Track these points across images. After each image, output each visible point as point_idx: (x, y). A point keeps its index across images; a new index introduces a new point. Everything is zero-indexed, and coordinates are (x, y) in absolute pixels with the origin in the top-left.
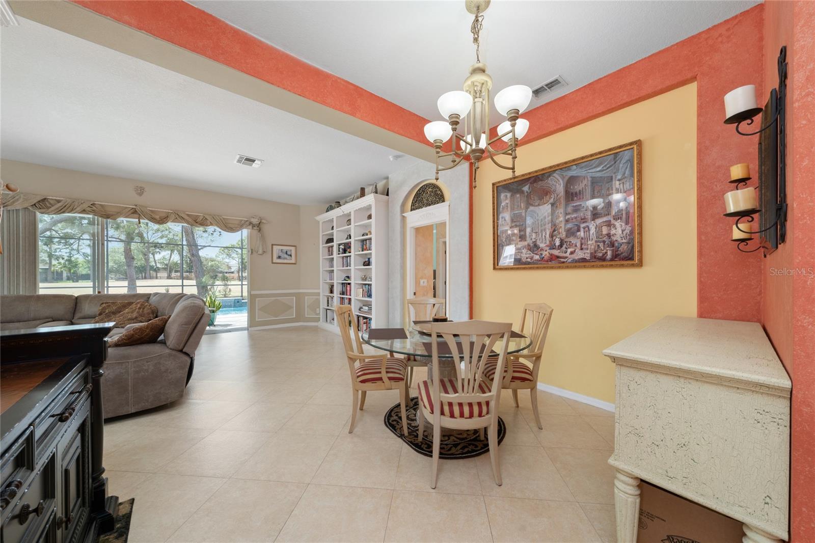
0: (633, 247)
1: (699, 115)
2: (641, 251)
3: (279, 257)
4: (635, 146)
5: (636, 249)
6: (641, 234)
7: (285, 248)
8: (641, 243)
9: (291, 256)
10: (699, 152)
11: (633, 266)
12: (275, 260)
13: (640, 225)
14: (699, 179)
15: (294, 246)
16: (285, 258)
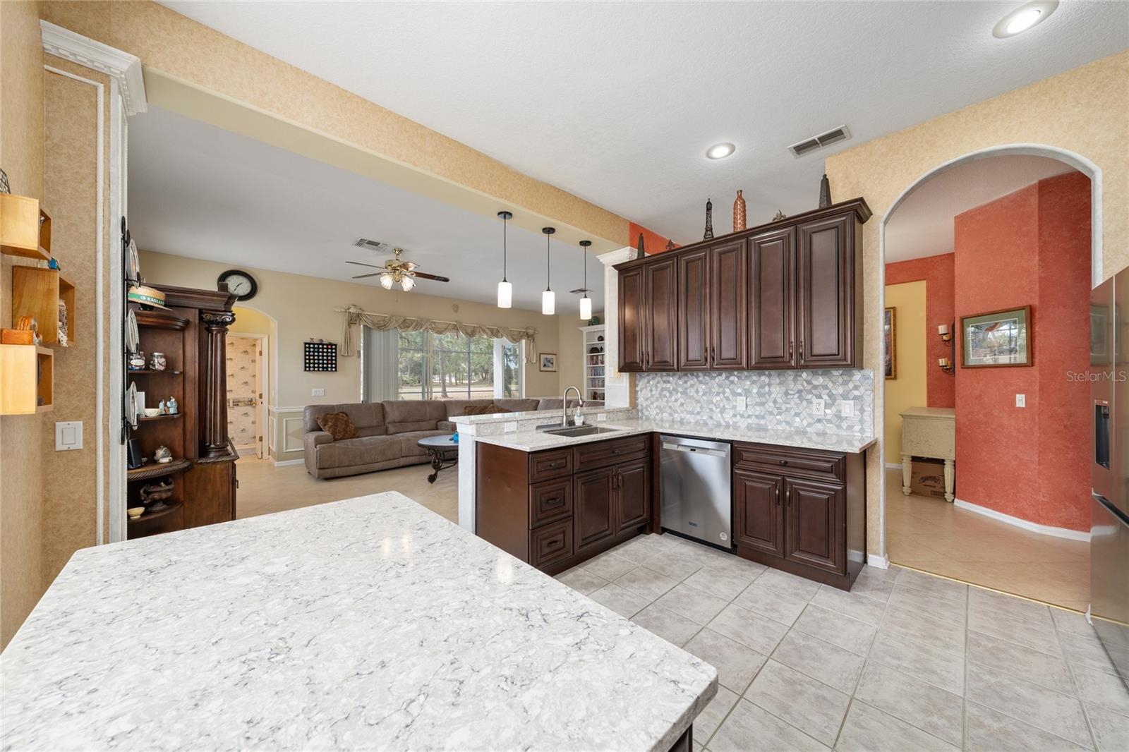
0: (891, 368)
1: (928, 300)
2: (895, 371)
3: (545, 365)
4: (892, 310)
5: (893, 369)
6: (895, 361)
7: (550, 356)
8: (895, 366)
9: (552, 364)
10: (927, 320)
11: (891, 379)
12: (543, 369)
13: (895, 356)
14: (928, 334)
15: (555, 354)
16: (549, 366)
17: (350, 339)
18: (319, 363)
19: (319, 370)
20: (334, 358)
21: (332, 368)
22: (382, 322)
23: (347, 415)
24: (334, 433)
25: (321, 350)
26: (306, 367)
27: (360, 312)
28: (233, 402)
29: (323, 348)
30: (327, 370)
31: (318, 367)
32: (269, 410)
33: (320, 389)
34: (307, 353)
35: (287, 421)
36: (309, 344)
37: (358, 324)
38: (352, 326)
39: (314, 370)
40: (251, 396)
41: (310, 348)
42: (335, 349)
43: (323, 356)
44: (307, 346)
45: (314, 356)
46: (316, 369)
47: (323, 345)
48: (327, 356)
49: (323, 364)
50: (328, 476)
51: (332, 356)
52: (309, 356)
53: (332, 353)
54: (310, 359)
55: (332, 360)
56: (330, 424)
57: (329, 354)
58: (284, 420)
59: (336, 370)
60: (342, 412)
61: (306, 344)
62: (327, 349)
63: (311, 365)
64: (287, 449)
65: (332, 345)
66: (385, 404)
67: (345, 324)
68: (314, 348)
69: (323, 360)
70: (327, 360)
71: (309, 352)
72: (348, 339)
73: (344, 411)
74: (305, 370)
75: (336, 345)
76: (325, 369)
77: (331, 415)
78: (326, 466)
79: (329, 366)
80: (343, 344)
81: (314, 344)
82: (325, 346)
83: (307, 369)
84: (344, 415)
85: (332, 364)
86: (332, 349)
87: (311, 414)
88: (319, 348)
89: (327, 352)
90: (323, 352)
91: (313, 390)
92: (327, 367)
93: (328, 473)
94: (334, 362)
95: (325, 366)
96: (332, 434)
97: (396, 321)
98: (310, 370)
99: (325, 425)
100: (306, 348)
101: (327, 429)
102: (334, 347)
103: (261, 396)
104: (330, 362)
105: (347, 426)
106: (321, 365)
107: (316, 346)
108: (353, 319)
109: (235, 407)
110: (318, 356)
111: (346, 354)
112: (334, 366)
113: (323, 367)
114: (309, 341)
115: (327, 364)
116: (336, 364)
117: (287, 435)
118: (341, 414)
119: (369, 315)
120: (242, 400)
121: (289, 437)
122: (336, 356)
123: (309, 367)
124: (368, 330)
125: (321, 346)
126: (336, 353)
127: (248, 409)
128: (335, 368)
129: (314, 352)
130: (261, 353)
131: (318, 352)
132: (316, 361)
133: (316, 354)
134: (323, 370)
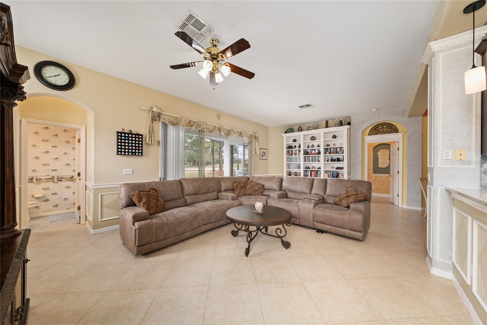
9: (265, 155)
15: (267, 150)
16: (264, 156)
17: (153, 131)
18: (129, 149)
19: (129, 154)
20: (140, 145)
21: (139, 153)
22: (175, 121)
23: (156, 191)
24: (148, 209)
25: (130, 139)
26: (118, 152)
27: (160, 111)
28: (57, 178)
29: (132, 137)
30: (135, 155)
31: (128, 152)
32: (86, 186)
33: (130, 169)
34: (119, 141)
35: (102, 196)
36: (121, 133)
37: (158, 121)
38: (154, 122)
39: (125, 154)
40: (72, 174)
41: (121, 136)
42: (142, 138)
43: (132, 143)
44: (119, 134)
45: (125, 143)
46: (127, 153)
47: (132, 134)
48: (135, 144)
49: (132, 149)
50: (146, 252)
51: (139, 144)
52: (121, 142)
53: (139, 141)
54: (121, 145)
55: (139, 147)
56: (144, 200)
57: (137, 142)
58: (100, 194)
59: (142, 155)
60: (152, 189)
61: (118, 132)
62: (135, 138)
63: (123, 150)
64: (102, 218)
65: (139, 135)
66: (182, 181)
67: (149, 120)
68: (125, 136)
69: (132, 146)
70: (135, 146)
71: (121, 139)
72: (151, 131)
73: (153, 188)
74: (118, 154)
75: (142, 135)
76: (134, 154)
77: (144, 191)
78: (144, 243)
79: (137, 151)
80: (147, 135)
81: (125, 133)
82: (134, 136)
83: (119, 153)
84: (154, 191)
85: (139, 150)
86: (139, 138)
87: (126, 191)
88: (129, 137)
89: (135, 141)
90: (132, 140)
91: (124, 170)
92: (135, 152)
93: (146, 248)
94: (140, 148)
95: (134, 151)
96: (147, 209)
97: (185, 121)
98: (121, 154)
99: (140, 201)
100: (118, 136)
101: (142, 205)
102: (140, 137)
103: (79, 174)
104: (137, 148)
105: (158, 200)
106: (130, 151)
107: (127, 135)
108: (156, 117)
109: (59, 182)
110: (128, 143)
111: (150, 143)
112: (140, 151)
113: (132, 152)
114: (120, 131)
115: (135, 150)
116: (142, 150)
117: (102, 207)
118: (151, 190)
119: (166, 115)
120: (65, 177)
121: (104, 208)
122: (142, 144)
123: (121, 152)
124: (165, 126)
125: (130, 136)
126: (142, 141)
127: (70, 183)
128: (142, 153)
129: (125, 140)
130: (79, 141)
131: (129, 140)
132: (127, 147)
133: (127, 141)
134: (132, 154)
